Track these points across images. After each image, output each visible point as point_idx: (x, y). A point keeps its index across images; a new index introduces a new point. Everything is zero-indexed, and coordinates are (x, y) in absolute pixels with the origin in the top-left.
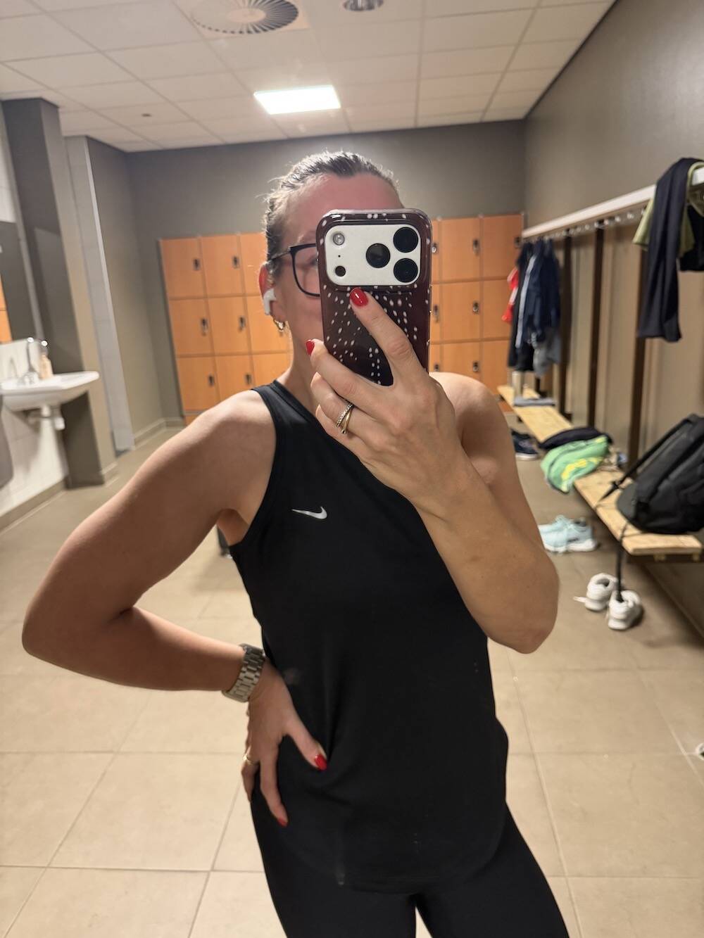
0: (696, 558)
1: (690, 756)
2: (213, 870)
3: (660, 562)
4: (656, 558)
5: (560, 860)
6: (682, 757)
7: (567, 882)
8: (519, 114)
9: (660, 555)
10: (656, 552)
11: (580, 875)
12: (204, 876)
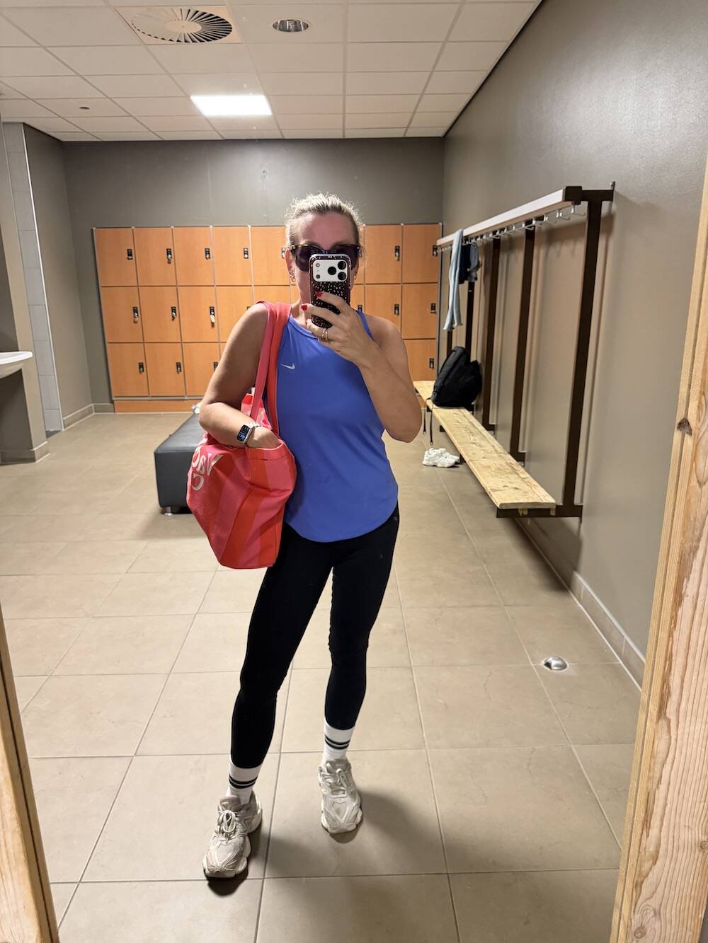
0: (553, 513)
1: (535, 666)
2: (135, 755)
3: (524, 516)
4: (521, 513)
5: (423, 738)
6: (531, 666)
7: (426, 752)
8: (439, 132)
9: (523, 510)
10: (520, 507)
11: (437, 747)
12: (127, 761)
